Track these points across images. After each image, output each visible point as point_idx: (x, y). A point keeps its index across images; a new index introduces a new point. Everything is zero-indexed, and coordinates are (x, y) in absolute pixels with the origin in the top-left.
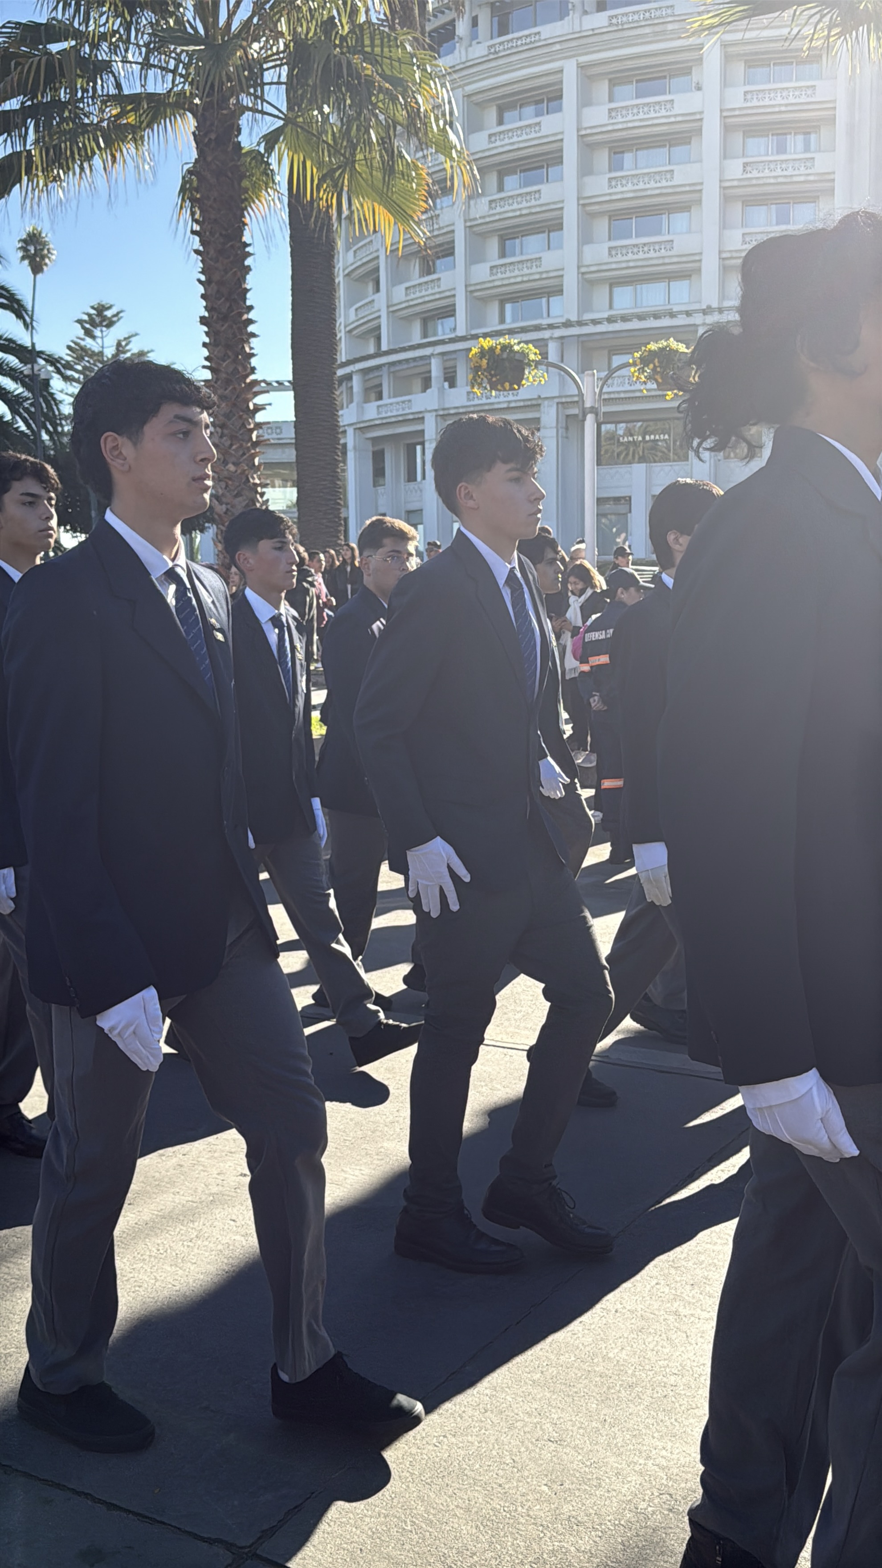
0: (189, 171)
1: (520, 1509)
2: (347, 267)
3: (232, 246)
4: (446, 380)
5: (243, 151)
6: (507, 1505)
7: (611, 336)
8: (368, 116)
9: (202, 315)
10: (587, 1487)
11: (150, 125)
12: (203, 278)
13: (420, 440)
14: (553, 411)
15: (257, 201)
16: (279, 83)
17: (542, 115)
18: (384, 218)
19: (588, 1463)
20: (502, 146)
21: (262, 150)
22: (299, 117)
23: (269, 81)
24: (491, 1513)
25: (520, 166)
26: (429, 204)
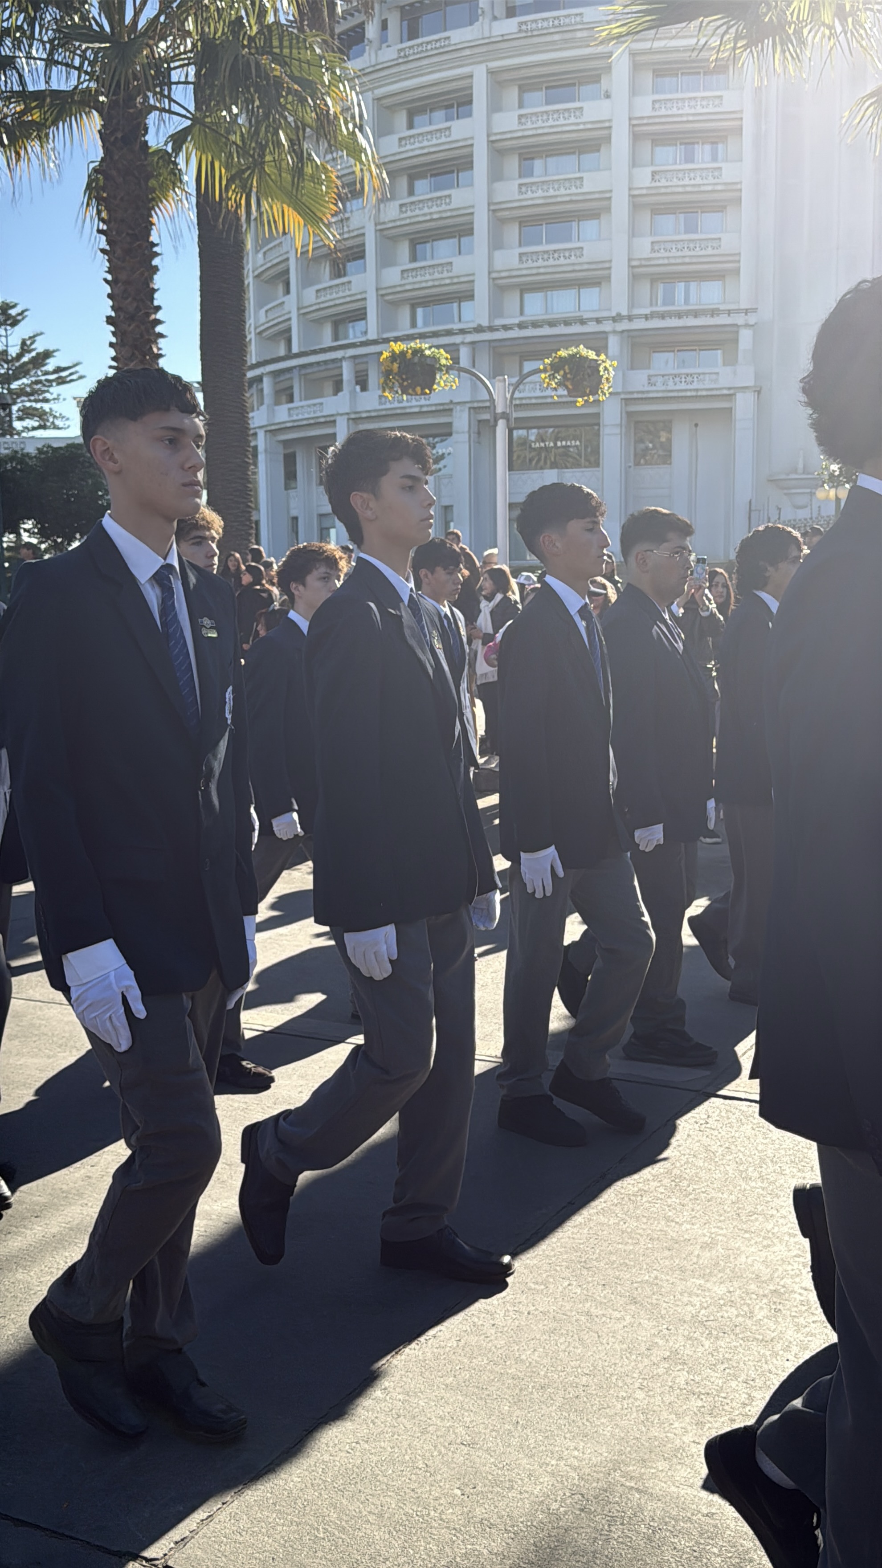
0: (95, 170)
1: (432, 1513)
2: (257, 269)
3: (140, 246)
4: (357, 383)
5: (151, 151)
6: (420, 1509)
7: (521, 342)
8: (277, 117)
9: (109, 314)
10: (499, 1489)
11: (55, 123)
12: (109, 277)
14: (466, 415)
15: (164, 201)
16: (186, 83)
17: (453, 119)
18: (293, 219)
19: (501, 1466)
20: (412, 150)
21: (170, 150)
22: (207, 117)
23: (176, 80)
24: (404, 1518)
25: (431, 170)
26: (339, 207)
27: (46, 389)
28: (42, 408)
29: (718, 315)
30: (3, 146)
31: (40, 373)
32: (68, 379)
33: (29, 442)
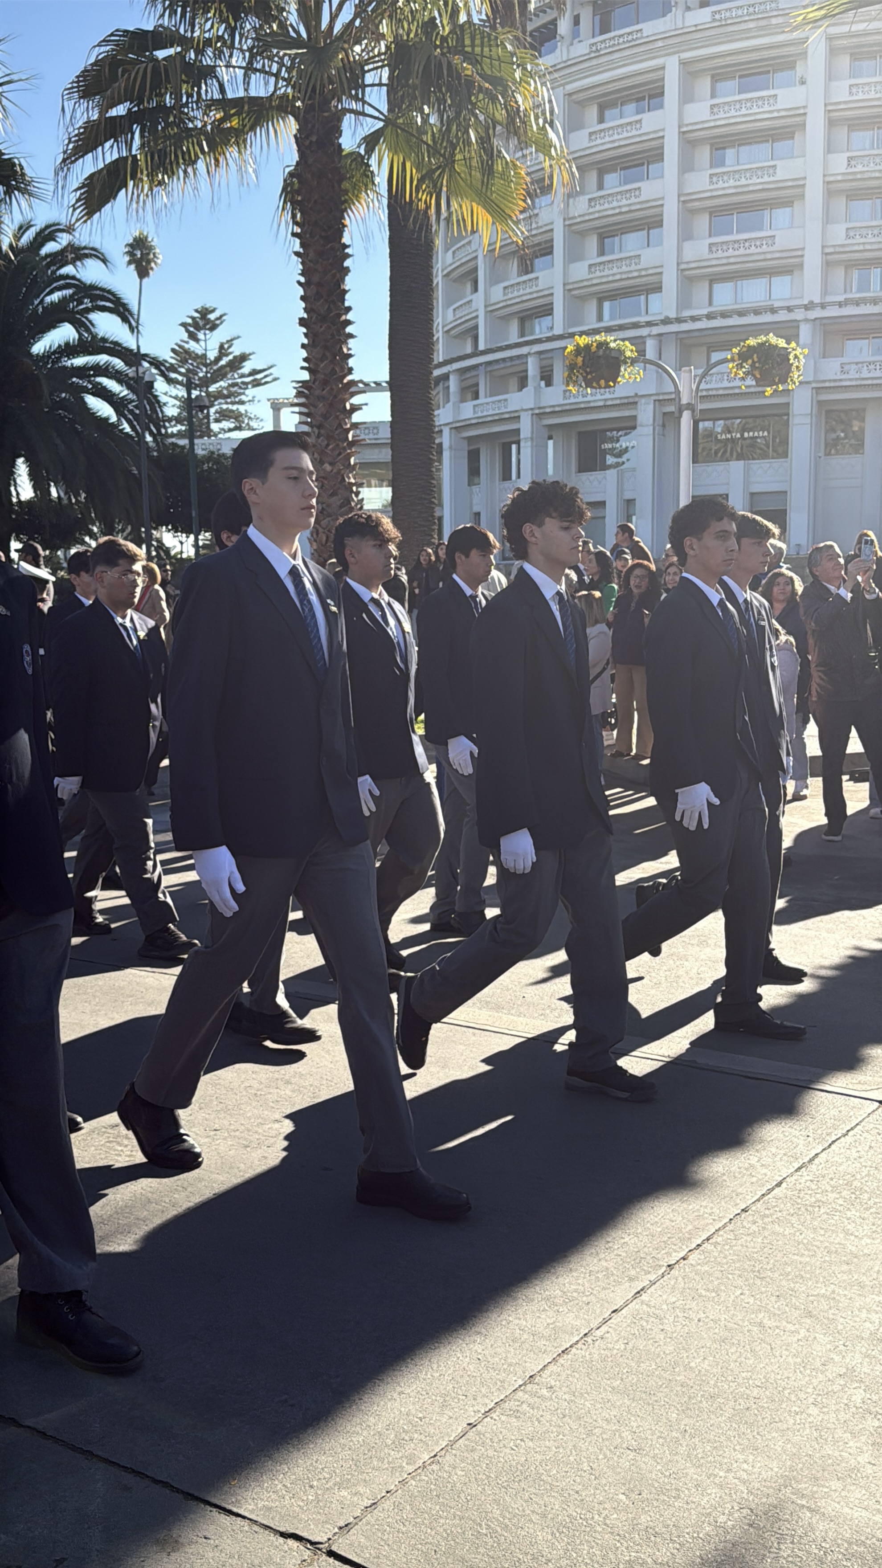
0: (289, 173)
2: (446, 268)
3: (332, 248)
4: (542, 378)
5: (344, 153)
6: (583, 1512)
8: (467, 116)
9: (301, 316)
10: (665, 1498)
11: (253, 128)
12: (302, 280)
13: (515, 439)
14: (650, 409)
15: (357, 203)
16: (380, 85)
17: (644, 112)
18: (483, 217)
19: (668, 1474)
20: (602, 144)
21: (362, 152)
22: (400, 118)
23: (371, 82)
24: (568, 1520)
25: (621, 163)
26: (527, 204)
27: (242, 391)
28: (238, 409)
30: (203, 153)
31: (236, 376)
32: (263, 381)
33: (223, 443)
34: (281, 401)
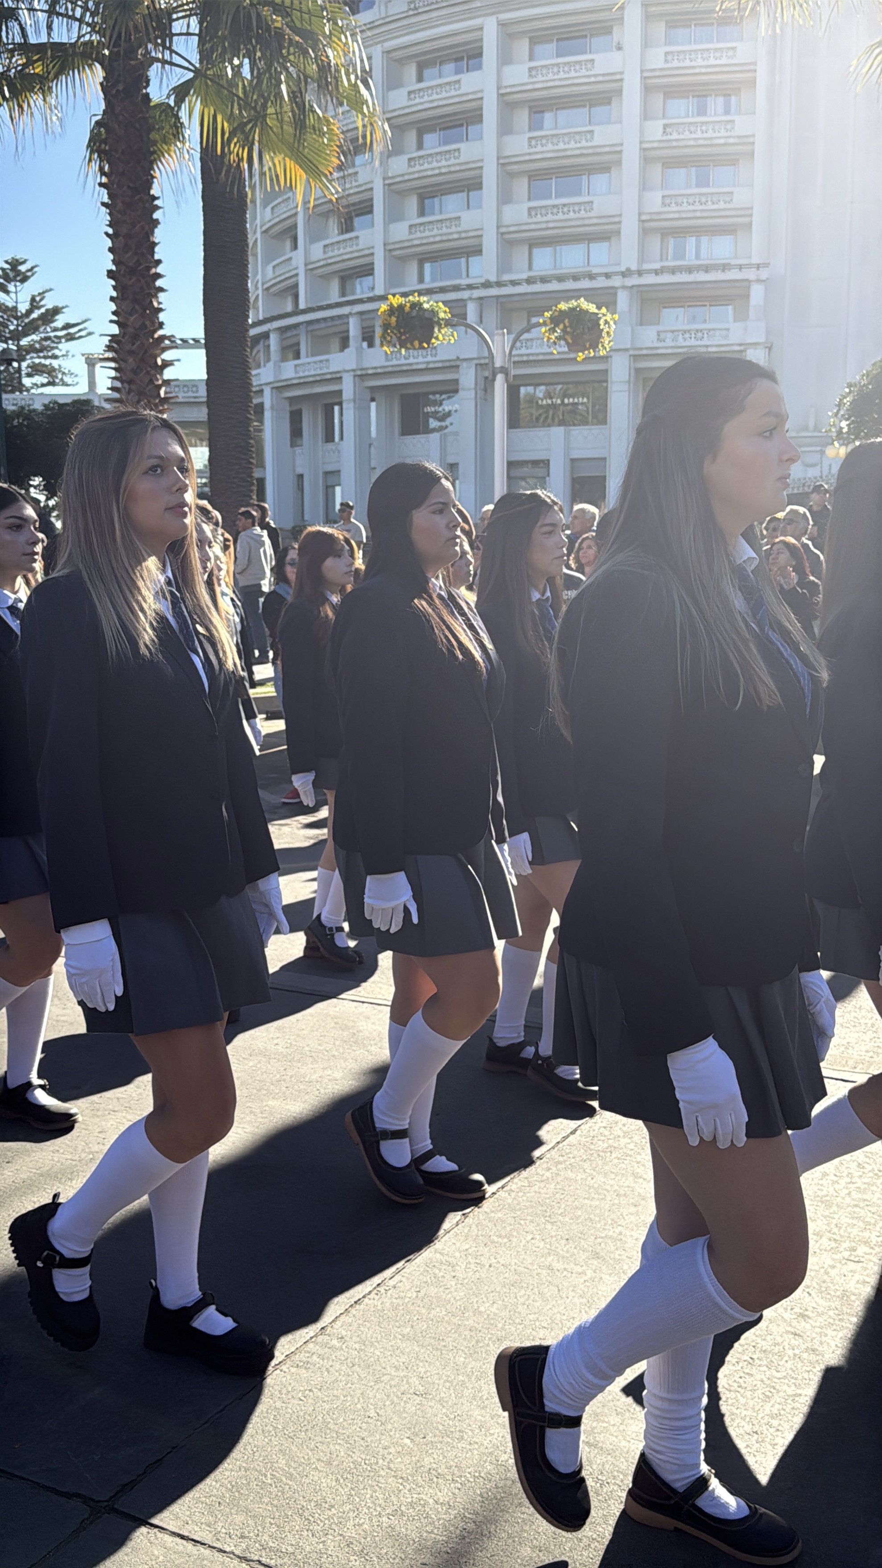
0: (97, 123)
1: (381, 1461)
2: (265, 224)
3: (141, 199)
4: (364, 339)
5: (152, 104)
6: (368, 1457)
7: (529, 297)
8: (279, 69)
9: (109, 268)
11: (56, 77)
12: (110, 231)
13: (337, 400)
14: (472, 371)
15: (166, 155)
16: (188, 34)
17: (463, 72)
18: (299, 176)
20: (421, 103)
21: (172, 104)
22: (209, 69)
23: (178, 32)
24: (352, 1466)
25: (440, 124)
26: (341, 161)
27: (55, 345)
28: (51, 364)
29: (729, 269)
30: (4, 98)
31: (49, 329)
32: (77, 335)
33: (36, 399)
34: (96, 356)
